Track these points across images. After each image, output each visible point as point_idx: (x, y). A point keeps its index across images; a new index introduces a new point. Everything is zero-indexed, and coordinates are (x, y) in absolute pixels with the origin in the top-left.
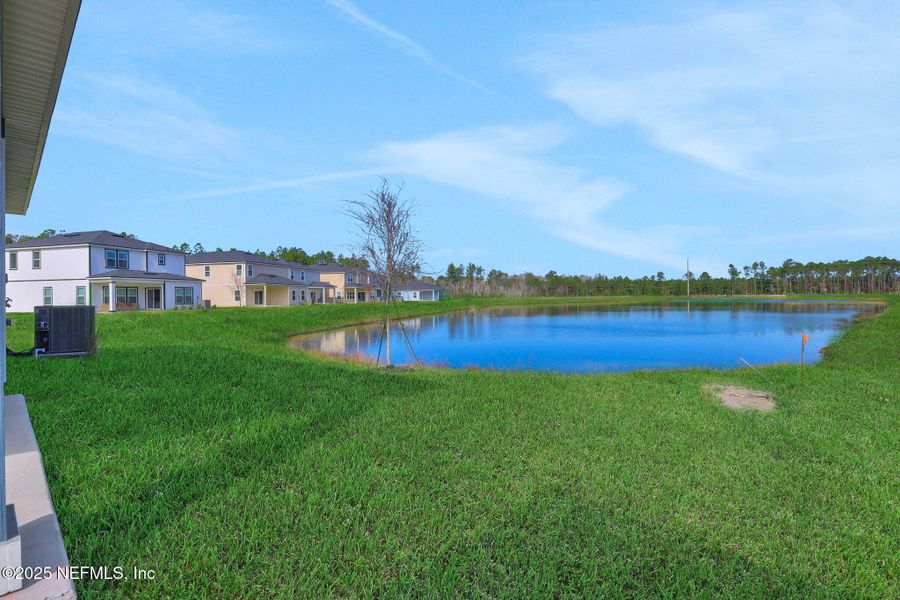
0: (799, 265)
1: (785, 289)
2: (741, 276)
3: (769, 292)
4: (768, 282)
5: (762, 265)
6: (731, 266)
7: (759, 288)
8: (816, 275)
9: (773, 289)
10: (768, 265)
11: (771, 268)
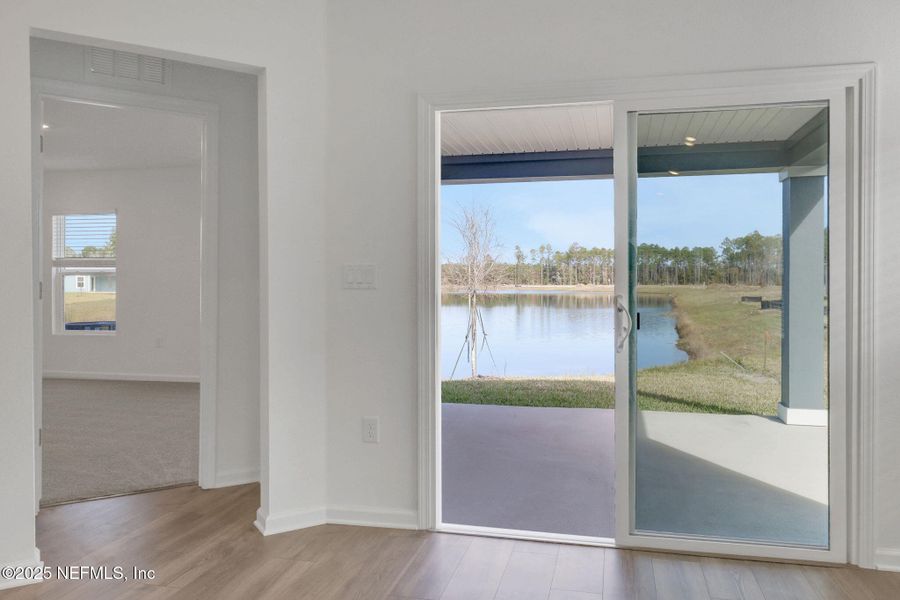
0: (584, 251)
1: (571, 278)
2: (527, 261)
3: (554, 281)
4: (554, 270)
5: (549, 248)
6: (517, 248)
7: (545, 275)
8: (597, 262)
9: (559, 278)
10: (554, 249)
11: (557, 252)
